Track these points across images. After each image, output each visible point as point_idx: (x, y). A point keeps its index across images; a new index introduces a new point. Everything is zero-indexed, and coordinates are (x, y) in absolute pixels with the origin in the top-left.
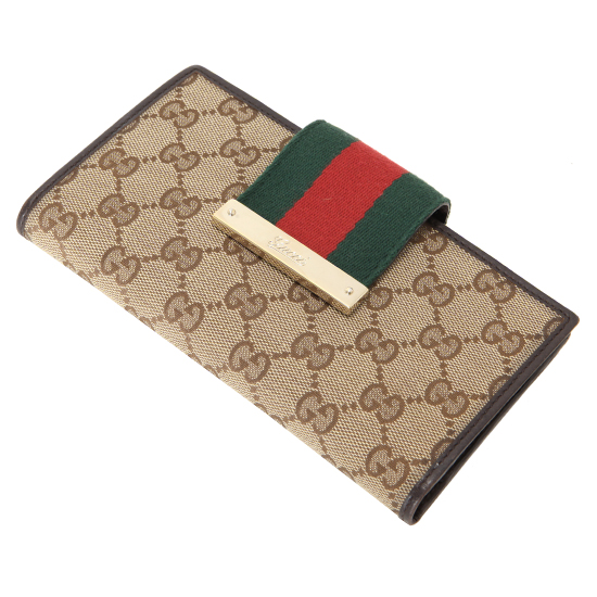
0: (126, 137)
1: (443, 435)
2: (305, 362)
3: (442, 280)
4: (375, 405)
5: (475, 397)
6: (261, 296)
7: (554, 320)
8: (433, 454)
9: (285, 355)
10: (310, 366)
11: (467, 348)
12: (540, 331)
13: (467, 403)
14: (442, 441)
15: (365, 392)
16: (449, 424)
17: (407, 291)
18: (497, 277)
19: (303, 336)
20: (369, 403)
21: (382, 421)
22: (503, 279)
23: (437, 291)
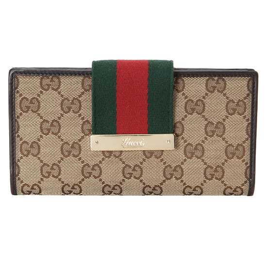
0: (20, 133)
1: (244, 167)
2: (174, 179)
3: (195, 100)
4: (212, 175)
5: (244, 142)
6: (136, 165)
7: (249, 81)
8: (246, 177)
9: (164, 181)
10: (177, 179)
11: (226, 123)
12: (247, 92)
13: (244, 147)
14: (246, 170)
15: (205, 173)
16: (243, 161)
17: (186, 116)
18: (214, 80)
19: (165, 169)
20: (209, 177)
21: (219, 179)
22: (216, 78)
23: (196, 107)
